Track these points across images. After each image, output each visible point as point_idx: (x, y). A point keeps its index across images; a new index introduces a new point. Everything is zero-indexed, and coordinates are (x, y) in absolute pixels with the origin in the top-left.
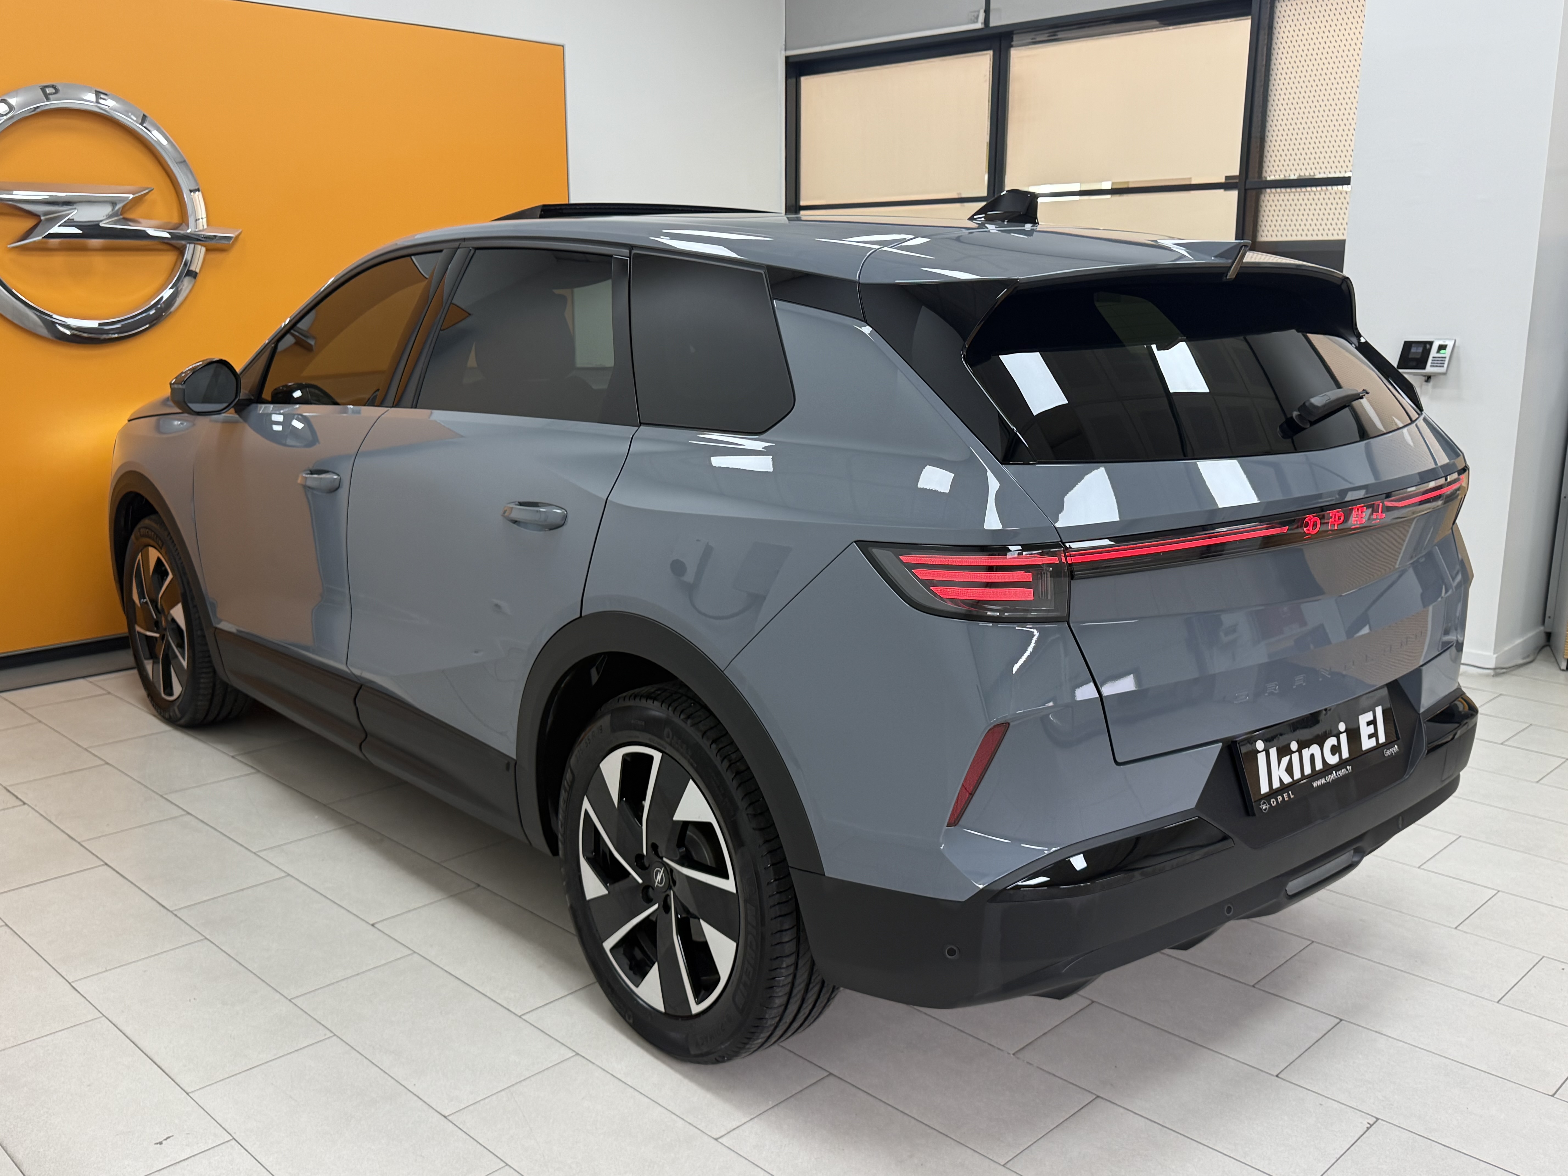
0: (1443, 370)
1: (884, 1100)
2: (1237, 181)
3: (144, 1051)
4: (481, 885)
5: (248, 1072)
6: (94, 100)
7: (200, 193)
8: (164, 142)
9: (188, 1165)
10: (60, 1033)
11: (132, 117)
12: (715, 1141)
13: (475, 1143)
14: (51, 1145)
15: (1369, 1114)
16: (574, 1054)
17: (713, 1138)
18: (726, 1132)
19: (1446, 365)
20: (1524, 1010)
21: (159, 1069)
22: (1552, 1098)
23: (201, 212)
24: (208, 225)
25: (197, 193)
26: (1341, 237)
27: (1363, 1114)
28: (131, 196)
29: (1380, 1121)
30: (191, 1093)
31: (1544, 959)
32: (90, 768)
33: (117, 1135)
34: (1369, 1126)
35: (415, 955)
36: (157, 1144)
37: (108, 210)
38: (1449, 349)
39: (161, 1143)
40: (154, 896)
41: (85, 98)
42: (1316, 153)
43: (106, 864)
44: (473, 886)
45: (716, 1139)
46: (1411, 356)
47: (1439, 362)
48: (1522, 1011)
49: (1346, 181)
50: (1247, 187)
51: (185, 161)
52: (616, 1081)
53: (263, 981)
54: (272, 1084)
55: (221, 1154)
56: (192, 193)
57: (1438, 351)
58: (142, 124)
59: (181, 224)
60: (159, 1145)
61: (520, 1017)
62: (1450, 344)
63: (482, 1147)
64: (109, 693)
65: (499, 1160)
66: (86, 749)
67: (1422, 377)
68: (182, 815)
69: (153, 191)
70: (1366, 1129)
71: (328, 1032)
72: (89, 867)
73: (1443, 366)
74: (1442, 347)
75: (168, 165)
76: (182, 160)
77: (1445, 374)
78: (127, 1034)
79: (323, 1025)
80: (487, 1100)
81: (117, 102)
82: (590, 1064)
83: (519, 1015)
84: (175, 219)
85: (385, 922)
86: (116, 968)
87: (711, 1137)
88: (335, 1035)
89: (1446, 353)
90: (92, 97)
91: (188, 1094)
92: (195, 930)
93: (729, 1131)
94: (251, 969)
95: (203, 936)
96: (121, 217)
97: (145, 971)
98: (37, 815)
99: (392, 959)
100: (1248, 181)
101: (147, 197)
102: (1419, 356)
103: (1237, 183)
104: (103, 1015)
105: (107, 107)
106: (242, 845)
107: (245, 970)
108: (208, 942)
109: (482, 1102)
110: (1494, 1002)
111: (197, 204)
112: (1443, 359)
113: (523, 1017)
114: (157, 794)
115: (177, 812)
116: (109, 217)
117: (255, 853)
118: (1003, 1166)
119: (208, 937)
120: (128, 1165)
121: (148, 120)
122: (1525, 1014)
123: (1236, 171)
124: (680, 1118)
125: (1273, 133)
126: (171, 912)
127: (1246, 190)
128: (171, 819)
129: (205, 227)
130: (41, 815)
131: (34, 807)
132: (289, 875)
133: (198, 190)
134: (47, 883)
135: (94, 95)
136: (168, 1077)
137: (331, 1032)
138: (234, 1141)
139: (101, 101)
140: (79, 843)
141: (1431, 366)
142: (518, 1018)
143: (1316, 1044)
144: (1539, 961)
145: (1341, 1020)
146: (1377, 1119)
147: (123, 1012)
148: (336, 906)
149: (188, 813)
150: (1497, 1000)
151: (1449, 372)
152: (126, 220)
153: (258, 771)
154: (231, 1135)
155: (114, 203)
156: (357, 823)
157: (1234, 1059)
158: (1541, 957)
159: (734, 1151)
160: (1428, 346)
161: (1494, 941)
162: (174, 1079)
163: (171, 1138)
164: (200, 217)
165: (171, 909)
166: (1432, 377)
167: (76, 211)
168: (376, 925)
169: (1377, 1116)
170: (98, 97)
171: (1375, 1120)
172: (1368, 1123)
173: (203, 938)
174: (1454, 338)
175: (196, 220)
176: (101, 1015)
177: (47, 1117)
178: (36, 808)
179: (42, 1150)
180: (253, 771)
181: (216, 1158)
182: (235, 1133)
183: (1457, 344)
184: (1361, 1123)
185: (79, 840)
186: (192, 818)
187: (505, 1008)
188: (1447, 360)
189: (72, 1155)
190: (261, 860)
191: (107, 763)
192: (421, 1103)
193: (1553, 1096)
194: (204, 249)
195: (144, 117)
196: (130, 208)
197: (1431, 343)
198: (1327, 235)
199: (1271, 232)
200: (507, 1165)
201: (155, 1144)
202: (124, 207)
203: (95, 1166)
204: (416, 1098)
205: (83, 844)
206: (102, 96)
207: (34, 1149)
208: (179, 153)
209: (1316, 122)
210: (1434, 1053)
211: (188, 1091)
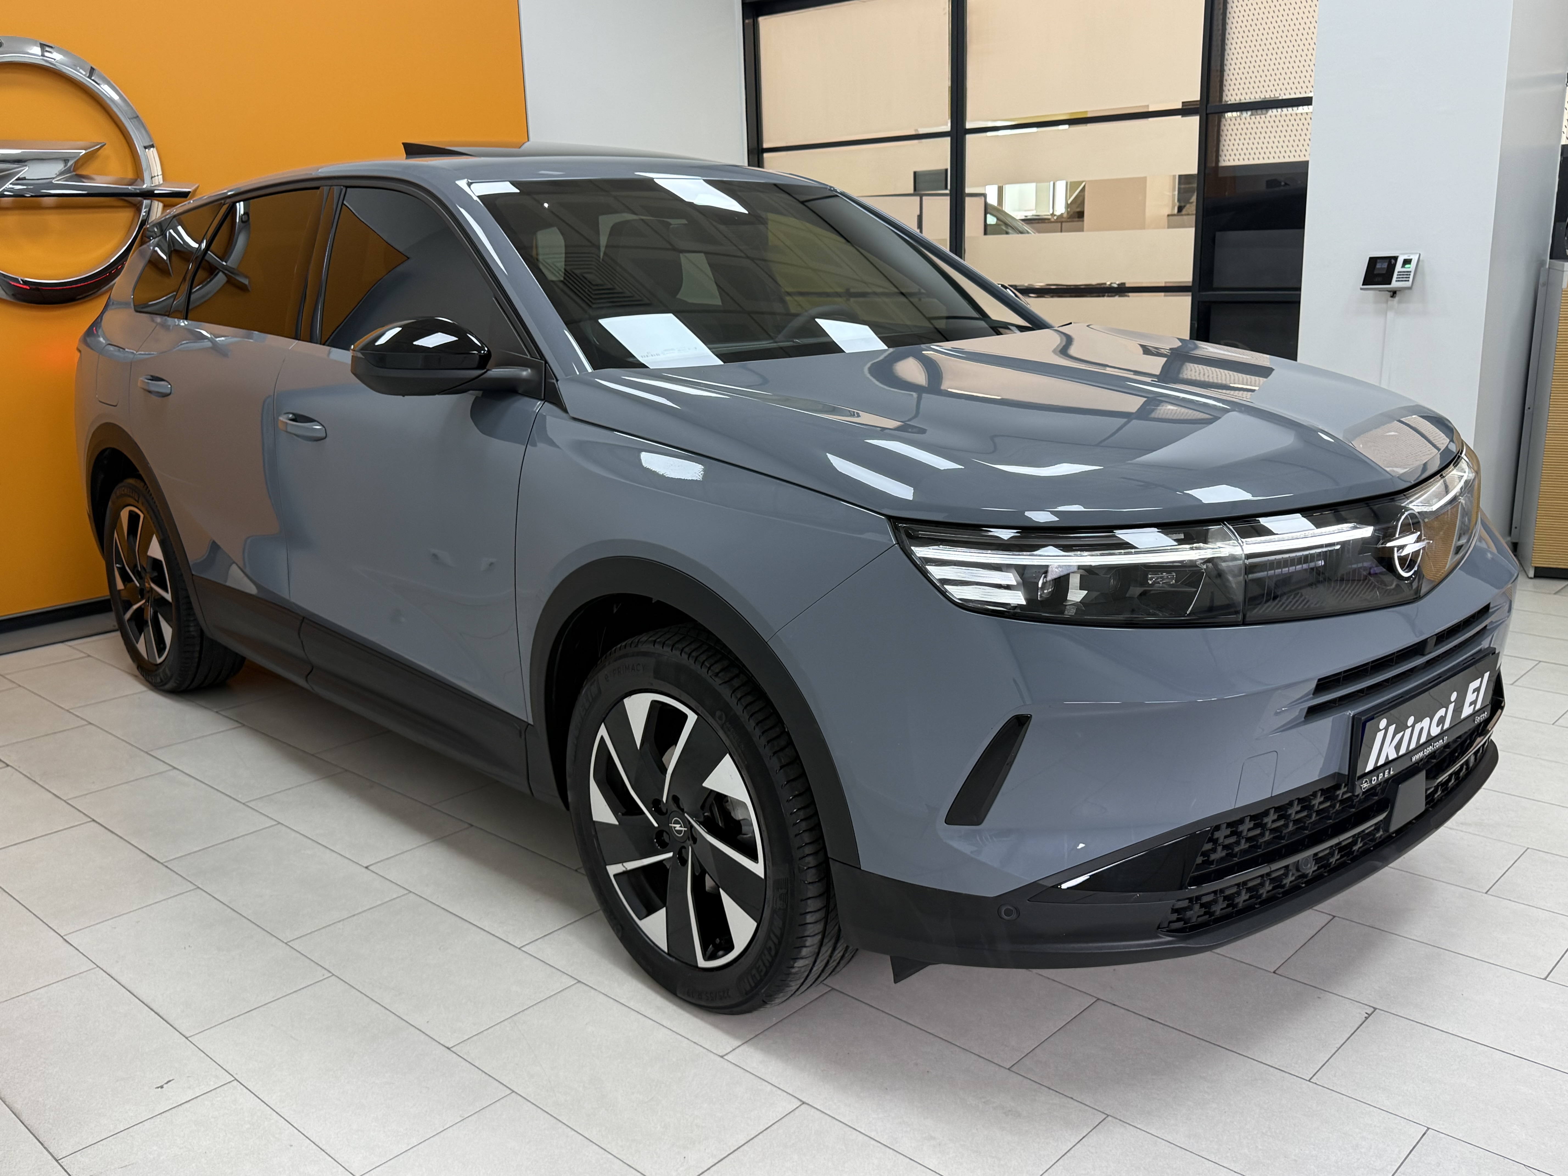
0: (1408, 284)
1: (887, 1012)
2: (1198, 106)
3: (141, 999)
4: (474, 824)
5: (247, 1014)
6: (40, 54)
7: (155, 149)
8: (116, 97)
9: (190, 1107)
10: (54, 985)
11: (81, 71)
12: (722, 1059)
13: (480, 1072)
14: (49, 1095)
15: (1366, 1005)
16: (576, 981)
17: (719, 1056)
18: (732, 1049)
19: (1411, 279)
20: (1512, 899)
21: (156, 1016)
22: (1545, 981)
23: (157, 169)
24: (163, 181)
25: (152, 149)
26: (1302, 159)
27: (1361, 1004)
28: (84, 152)
29: (1377, 1010)
30: (190, 1037)
31: (1529, 850)
32: (72, 729)
33: (117, 1081)
34: (1367, 1015)
35: (411, 894)
36: (158, 1088)
37: (60, 167)
38: (1414, 263)
39: (162, 1087)
40: (143, 850)
41: (30, 52)
42: (1276, 75)
43: (94, 820)
44: (466, 826)
45: (722, 1057)
46: (1376, 272)
47: (1405, 276)
48: (1510, 900)
49: (1307, 101)
50: (1208, 112)
51: (138, 117)
52: (620, 1005)
53: (258, 926)
54: (272, 1025)
55: (224, 1095)
56: (147, 150)
57: (1403, 266)
58: (90, 77)
59: (136, 180)
60: (160, 1089)
61: (519, 949)
62: (1415, 259)
63: (488, 1076)
64: (89, 656)
65: (505, 1088)
66: (68, 711)
67: (1387, 292)
68: (169, 770)
69: (105, 147)
70: (1364, 1019)
71: (326, 972)
72: (76, 824)
73: (1408, 281)
74: (1407, 262)
75: (121, 121)
76: (135, 116)
77: (1410, 288)
78: (122, 984)
79: (321, 966)
80: (490, 1030)
81: (64, 56)
82: (593, 991)
83: (519, 947)
84: (130, 175)
85: (379, 864)
86: (108, 920)
87: (717, 1054)
88: (333, 975)
89: (1411, 267)
90: (37, 50)
91: (187, 1038)
92: (187, 880)
93: (734, 1048)
94: (245, 916)
95: (196, 885)
96: (74, 173)
97: (138, 922)
98: (21, 776)
99: (388, 899)
100: (1209, 105)
101: (100, 152)
102: (1384, 272)
103: (1198, 108)
104: (98, 966)
105: (53, 60)
106: (230, 797)
107: (239, 915)
108: (201, 891)
109: (485, 1033)
110: (1483, 893)
111: (152, 160)
112: (1409, 273)
113: (523, 949)
114: (143, 751)
115: (163, 767)
116: (61, 173)
117: (244, 804)
118: (1009, 1069)
119: (200, 886)
120: (129, 1110)
121: (96, 72)
122: (1513, 903)
123: (1196, 96)
124: (685, 1038)
125: (1233, 57)
126: (162, 864)
127: (1207, 114)
128: (157, 774)
129: (161, 182)
130: (25, 776)
131: (17, 768)
132: (279, 823)
133: (152, 146)
134: (34, 841)
135: (39, 49)
136: (166, 1023)
137: (330, 972)
138: (235, 1081)
139: (47, 54)
140: (65, 801)
141: (1396, 281)
142: (518, 950)
143: (1311, 941)
144: (1524, 852)
145: (1334, 917)
146: (1375, 1009)
147: (117, 962)
148: (328, 851)
149: (175, 768)
150: (1485, 891)
151: (1414, 287)
152: (80, 177)
153: (244, 725)
154: (232, 1076)
155: (66, 161)
156: (346, 770)
157: (1231, 958)
158: (1526, 849)
159: (740, 1067)
160: (1393, 261)
161: (1479, 835)
162: (173, 1025)
163: (172, 1082)
164: (156, 175)
165: (161, 861)
166: (1397, 292)
167: (27, 168)
168: (370, 868)
169: (1374, 1006)
170: (43, 50)
171: (1373, 1009)
172: (1366, 1013)
173: (195, 887)
174: (1419, 252)
175: (152, 178)
176: (96, 966)
177: (45, 1067)
178: (21, 770)
179: (40, 1099)
180: (237, 725)
181: (218, 1099)
182: (237, 1074)
183: (1421, 258)
184: (1360, 1013)
185: (64, 799)
186: (178, 772)
187: (505, 941)
188: (1412, 274)
189: (72, 1103)
190: (250, 810)
191: (91, 723)
192: (423, 1036)
193: (1545, 979)
194: (161, 205)
195: (92, 70)
196: (83, 165)
197: (1396, 258)
198: (1289, 157)
199: (1233, 156)
200: (513, 1091)
201: (156, 1088)
202: (76, 163)
203: (96, 1112)
204: (418, 1032)
205: (69, 802)
206: (47, 49)
207: (33, 1098)
208: (132, 108)
209: (1275, 43)
210: (1427, 944)
211: (187, 1035)
